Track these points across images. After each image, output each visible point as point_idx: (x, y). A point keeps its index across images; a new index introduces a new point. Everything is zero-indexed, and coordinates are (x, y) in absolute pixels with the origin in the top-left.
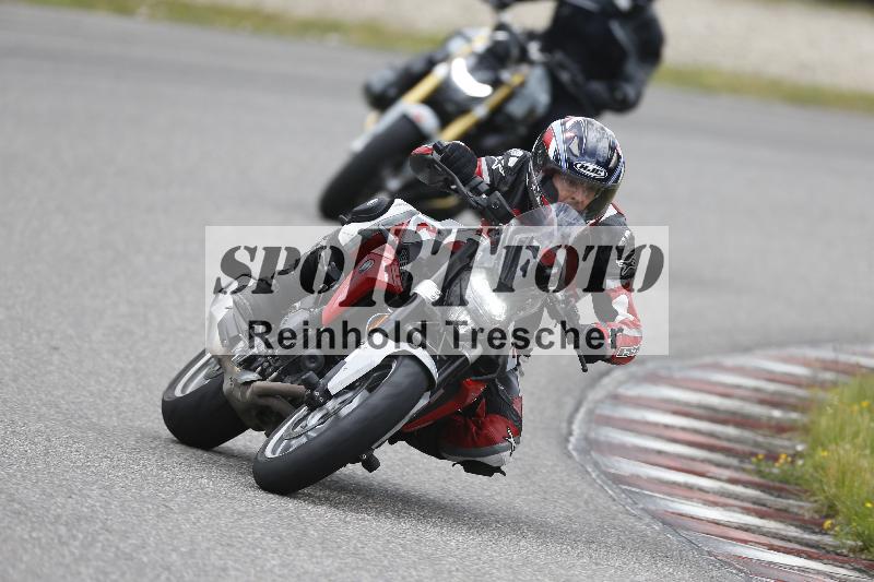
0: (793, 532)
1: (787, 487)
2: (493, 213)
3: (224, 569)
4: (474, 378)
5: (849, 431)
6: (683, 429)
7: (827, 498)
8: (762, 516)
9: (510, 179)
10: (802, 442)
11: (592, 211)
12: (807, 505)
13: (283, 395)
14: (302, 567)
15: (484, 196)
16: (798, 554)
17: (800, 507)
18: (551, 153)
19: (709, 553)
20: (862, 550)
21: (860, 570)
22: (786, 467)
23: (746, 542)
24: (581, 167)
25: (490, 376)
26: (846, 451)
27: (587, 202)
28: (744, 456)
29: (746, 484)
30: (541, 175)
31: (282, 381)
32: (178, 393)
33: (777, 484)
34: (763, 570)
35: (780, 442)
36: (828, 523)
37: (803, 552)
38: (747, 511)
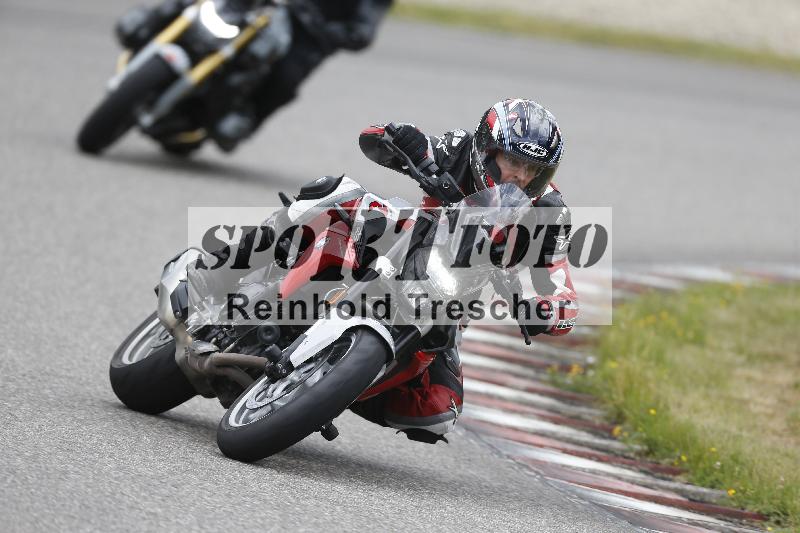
0: (585, 437)
1: (578, 395)
2: (443, 193)
3: (65, 473)
4: (424, 350)
5: (636, 344)
6: (486, 343)
7: (615, 406)
8: (556, 422)
9: (454, 158)
10: (594, 354)
11: (533, 188)
12: (597, 412)
13: (240, 365)
14: (136, 470)
15: (435, 176)
16: (590, 457)
17: (590, 414)
18: (495, 134)
19: (509, 457)
20: (647, 454)
21: (646, 473)
22: (579, 378)
23: (541, 446)
24: (524, 147)
25: (440, 349)
26: (634, 363)
27: (529, 180)
28: (539, 368)
29: (542, 393)
30: (484, 155)
31: (238, 352)
32: (126, 360)
33: (570, 393)
34: (556, 472)
35: (573, 355)
36: (617, 430)
37: (594, 455)
38: (543, 418)
